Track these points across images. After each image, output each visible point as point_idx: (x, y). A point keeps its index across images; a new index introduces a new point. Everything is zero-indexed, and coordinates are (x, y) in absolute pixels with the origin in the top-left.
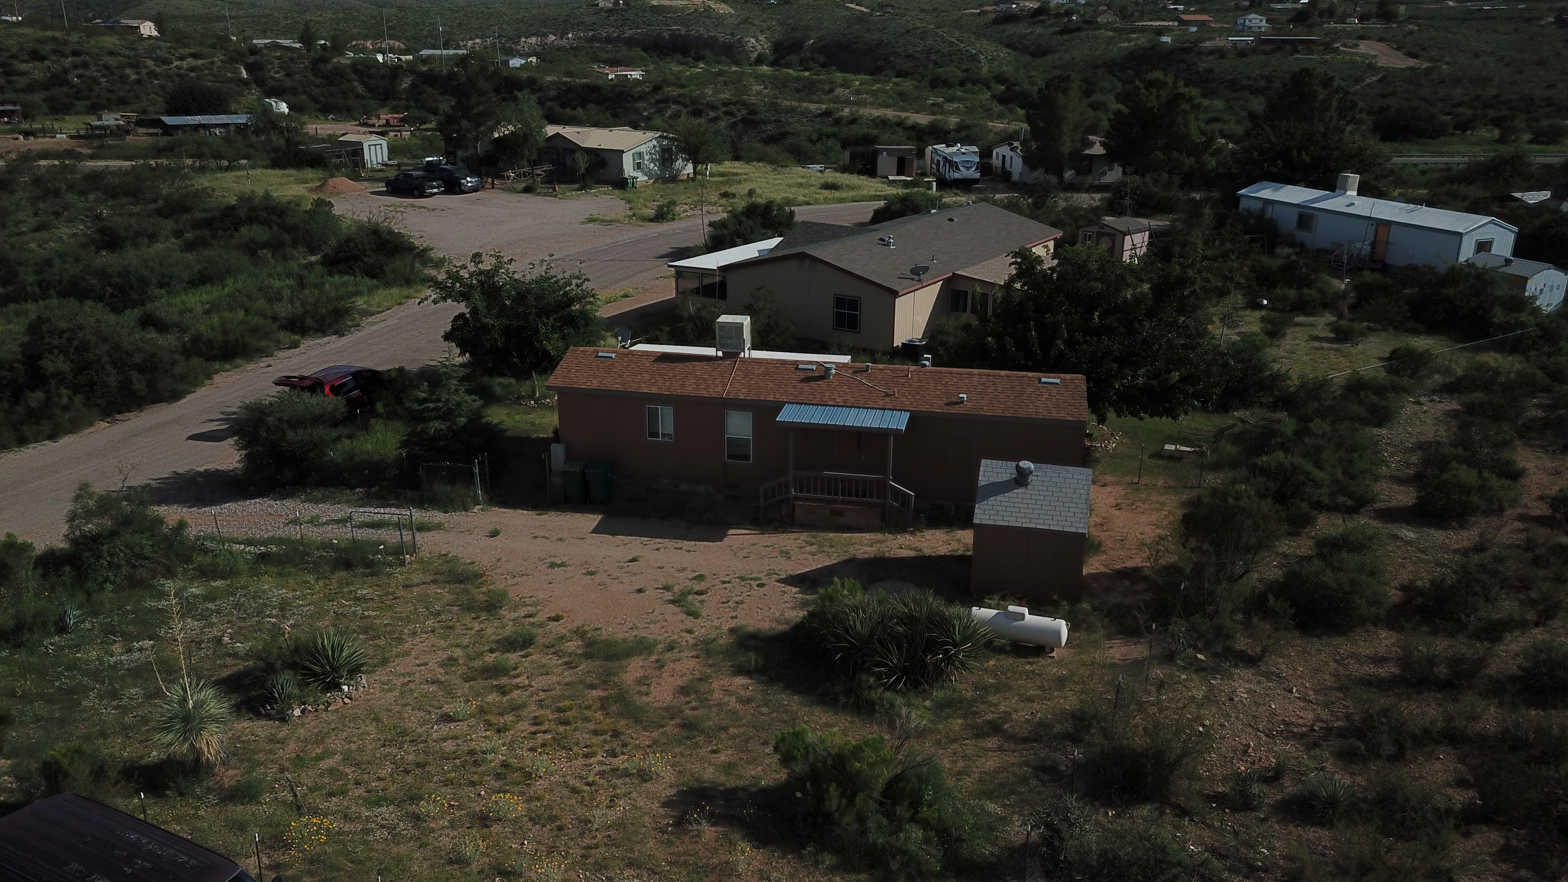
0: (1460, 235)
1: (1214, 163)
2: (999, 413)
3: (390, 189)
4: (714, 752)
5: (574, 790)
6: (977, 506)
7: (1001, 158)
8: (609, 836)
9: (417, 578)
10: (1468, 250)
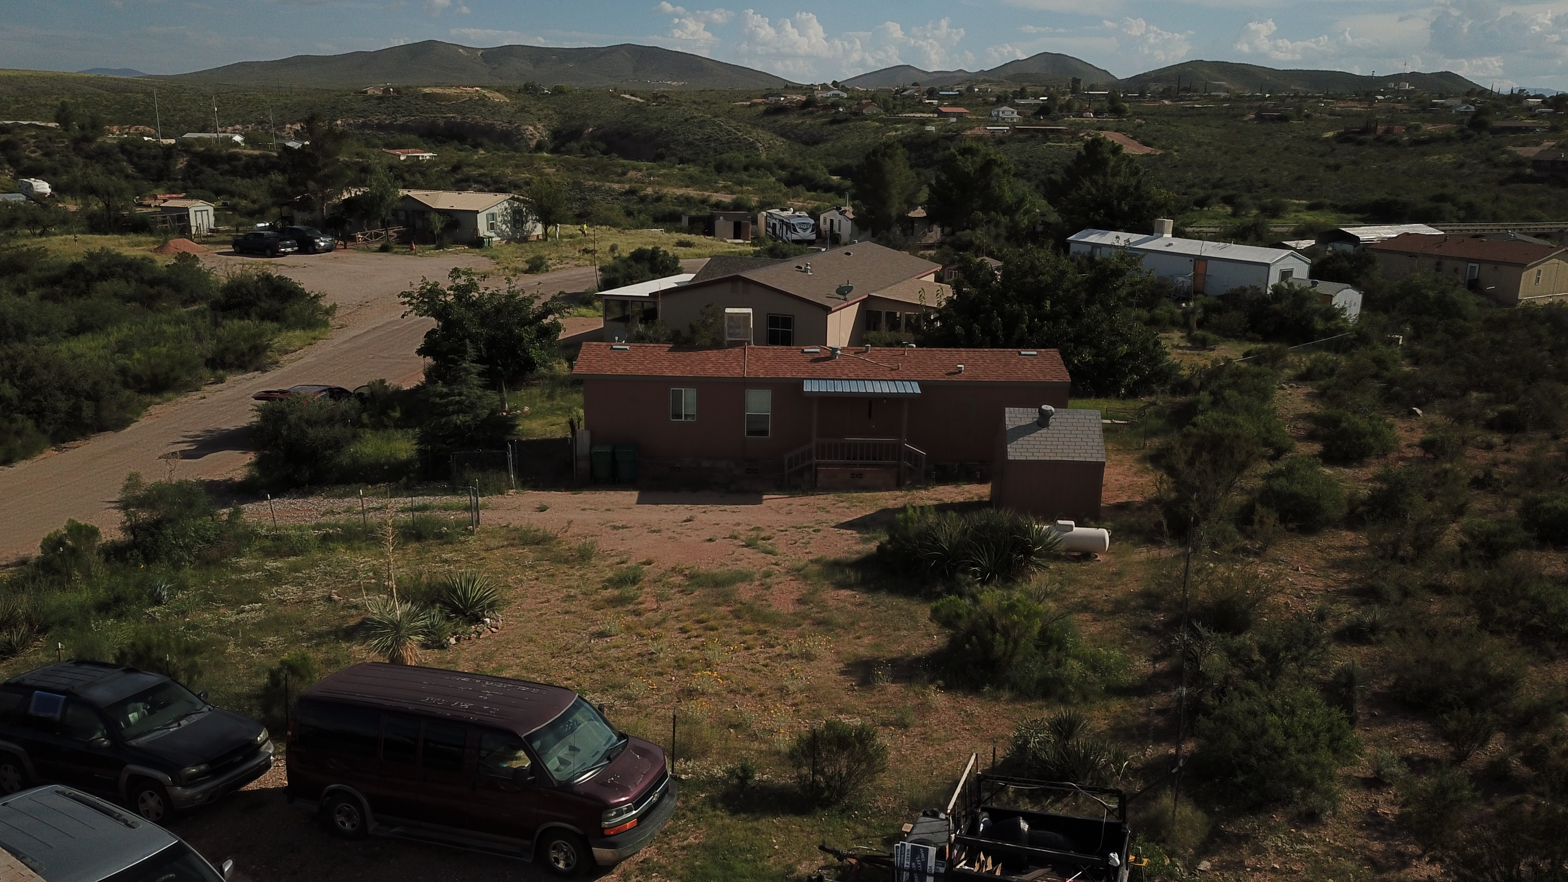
0: (1268, 265)
1: (1026, 222)
2: (993, 378)
3: (238, 248)
4: (859, 638)
5: (753, 670)
6: (1009, 446)
7: (828, 222)
8: (807, 696)
9: (493, 543)
10: (1274, 278)
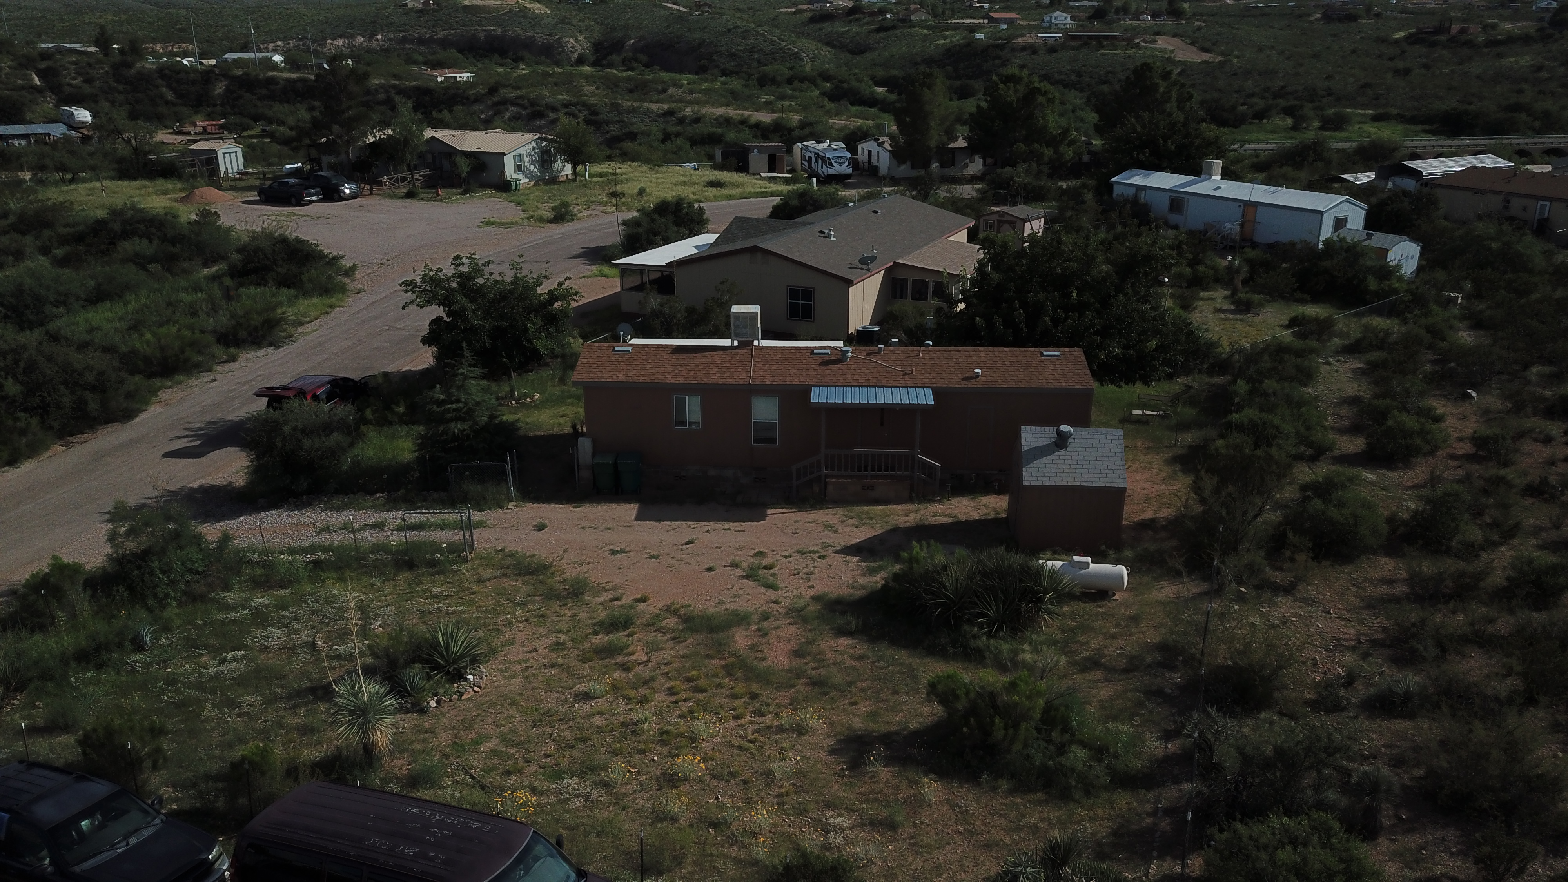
0: (1321, 213)
1: (1071, 153)
3: (263, 198)
4: (854, 704)
5: (740, 748)
6: (1024, 469)
7: (866, 153)
8: (793, 784)
9: (487, 573)
10: (1327, 231)
